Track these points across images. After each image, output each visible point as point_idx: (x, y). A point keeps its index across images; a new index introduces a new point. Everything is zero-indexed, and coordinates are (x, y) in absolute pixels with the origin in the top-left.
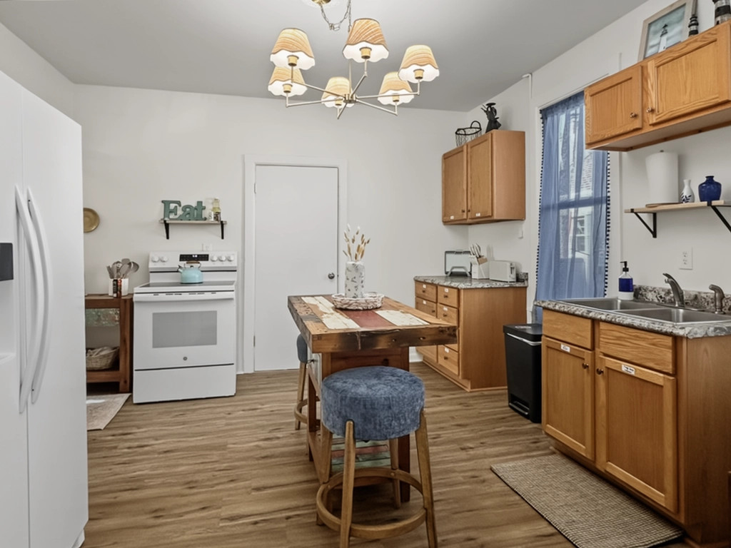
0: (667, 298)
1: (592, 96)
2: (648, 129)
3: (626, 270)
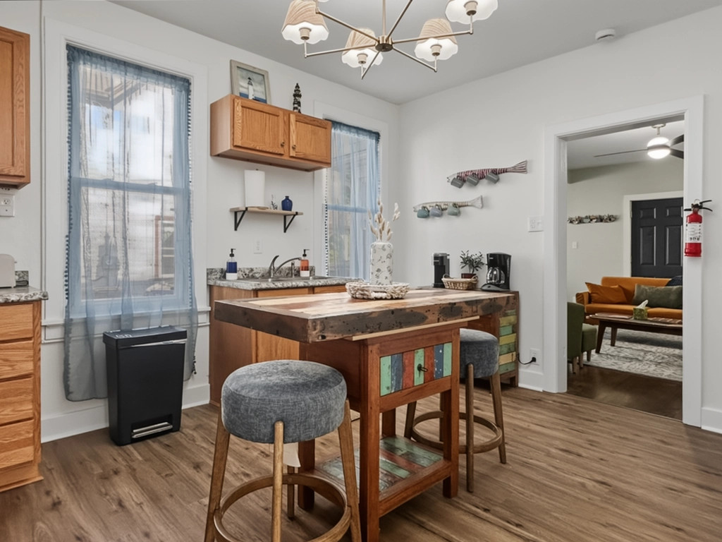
0: (250, 274)
1: (242, 107)
2: (286, 158)
3: (232, 255)
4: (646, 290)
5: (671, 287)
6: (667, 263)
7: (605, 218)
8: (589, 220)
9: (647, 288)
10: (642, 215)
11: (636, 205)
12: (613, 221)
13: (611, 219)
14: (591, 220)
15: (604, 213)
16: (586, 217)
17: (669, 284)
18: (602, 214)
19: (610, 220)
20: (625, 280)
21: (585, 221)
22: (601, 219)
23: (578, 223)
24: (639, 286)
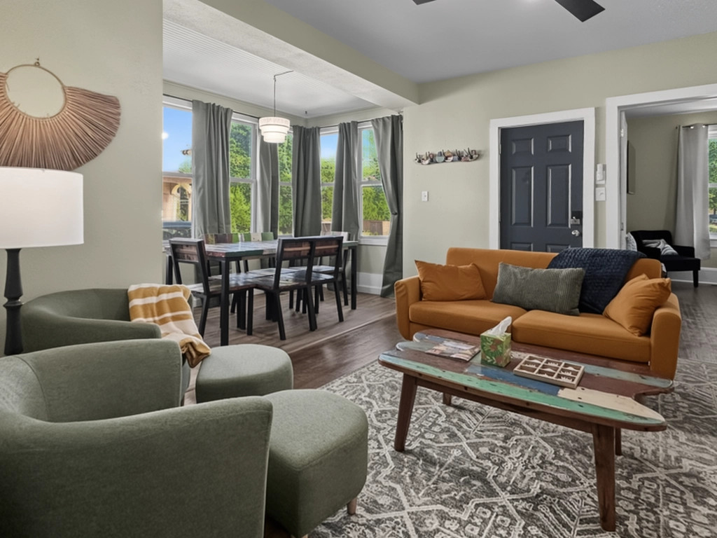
4: (515, 274)
5: (556, 270)
6: (550, 222)
7: (465, 154)
8: (443, 158)
9: (516, 270)
10: (514, 151)
11: (507, 135)
12: (477, 159)
13: (473, 156)
14: (446, 158)
15: (463, 148)
16: (441, 154)
17: (554, 264)
18: (461, 149)
19: (471, 157)
20: (488, 255)
21: (437, 159)
22: (460, 157)
23: (429, 164)
24: (505, 267)
